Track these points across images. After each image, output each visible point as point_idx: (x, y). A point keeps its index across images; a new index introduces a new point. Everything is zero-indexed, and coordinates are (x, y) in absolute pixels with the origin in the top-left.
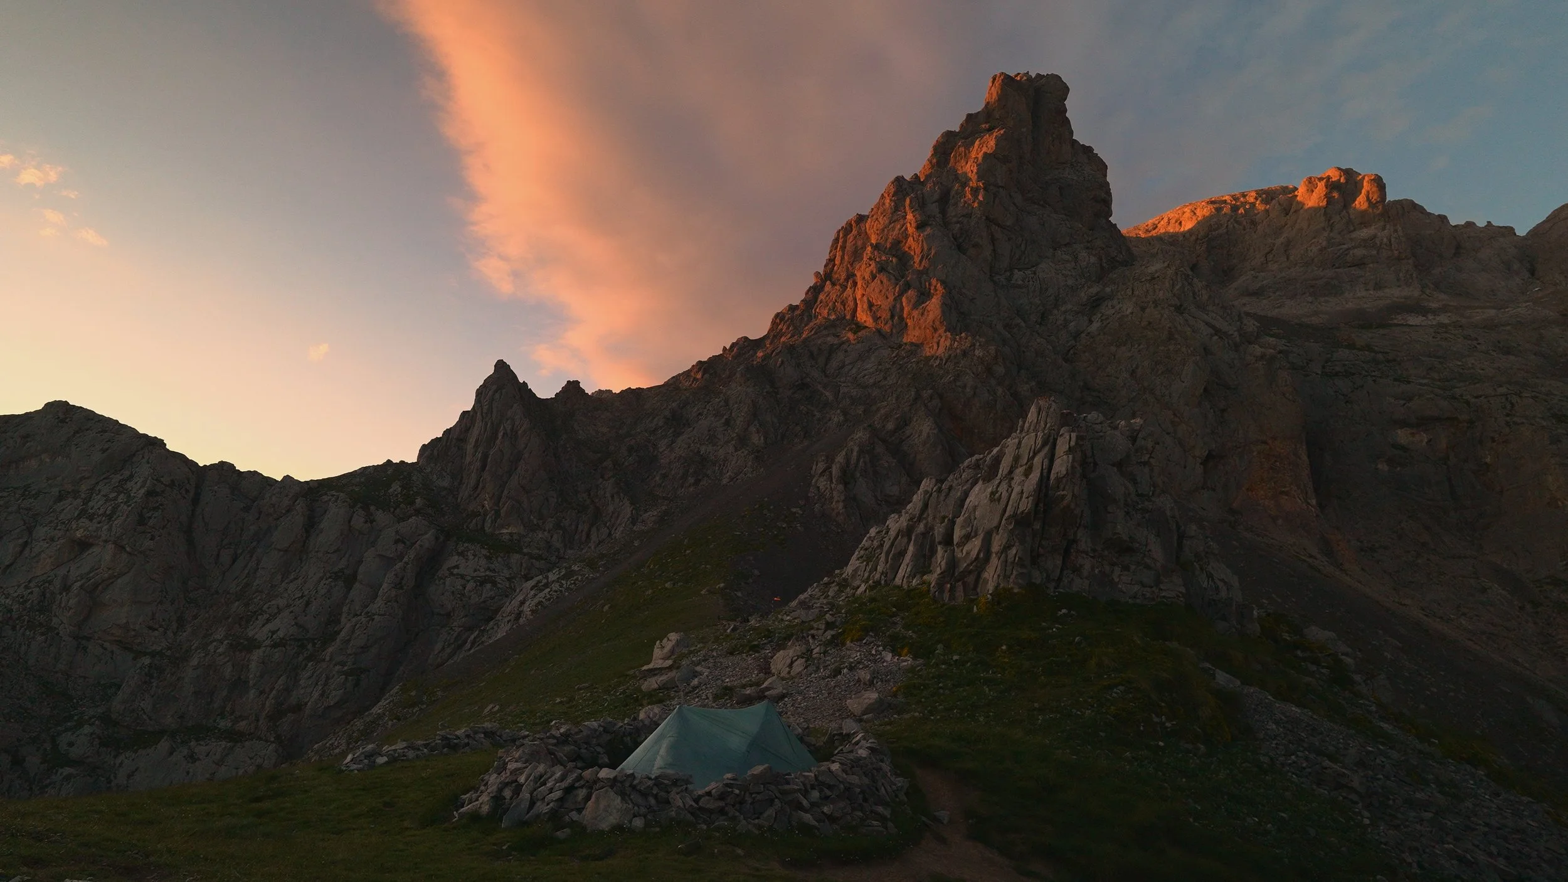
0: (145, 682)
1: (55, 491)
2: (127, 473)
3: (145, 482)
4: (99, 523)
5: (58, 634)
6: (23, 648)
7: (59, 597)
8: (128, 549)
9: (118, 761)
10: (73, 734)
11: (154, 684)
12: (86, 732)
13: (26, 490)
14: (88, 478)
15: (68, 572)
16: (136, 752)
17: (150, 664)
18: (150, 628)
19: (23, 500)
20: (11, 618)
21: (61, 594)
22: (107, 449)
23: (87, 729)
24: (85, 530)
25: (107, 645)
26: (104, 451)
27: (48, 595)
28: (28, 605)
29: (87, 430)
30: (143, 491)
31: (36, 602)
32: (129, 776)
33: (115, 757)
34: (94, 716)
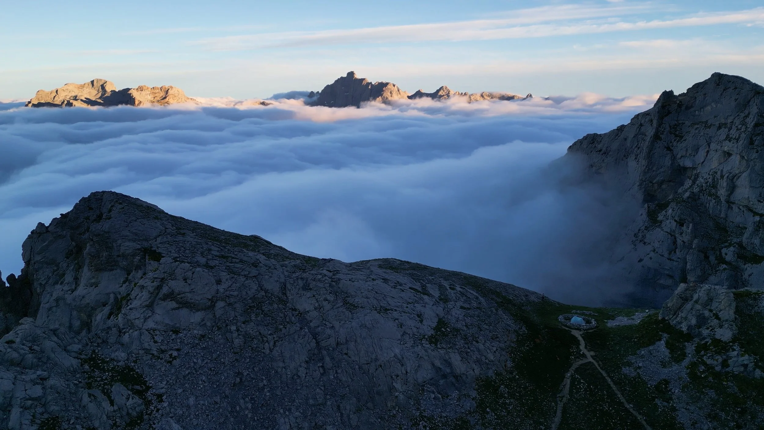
0: (757, 230)
1: (717, 124)
2: (746, 112)
3: (754, 118)
4: (733, 143)
5: (720, 199)
6: (708, 205)
7: (720, 180)
8: (746, 158)
9: (745, 267)
10: (727, 249)
11: (761, 232)
12: (731, 250)
13: (706, 124)
14: (731, 116)
15: (723, 168)
16: (752, 264)
17: (759, 220)
18: (759, 201)
19: (705, 129)
20: (703, 190)
21: (720, 179)
22: (737, 99)
23: (732, 248)
24: (728, 147)
25: (741, 207)
26: (736, 100)
27: (716, 180)
28: (708, 184)
29: (729, 88)
30: (752, 124)
31: (711, 183)
32: (750, 276)
33: (744, 265)
34: (735, 243)
